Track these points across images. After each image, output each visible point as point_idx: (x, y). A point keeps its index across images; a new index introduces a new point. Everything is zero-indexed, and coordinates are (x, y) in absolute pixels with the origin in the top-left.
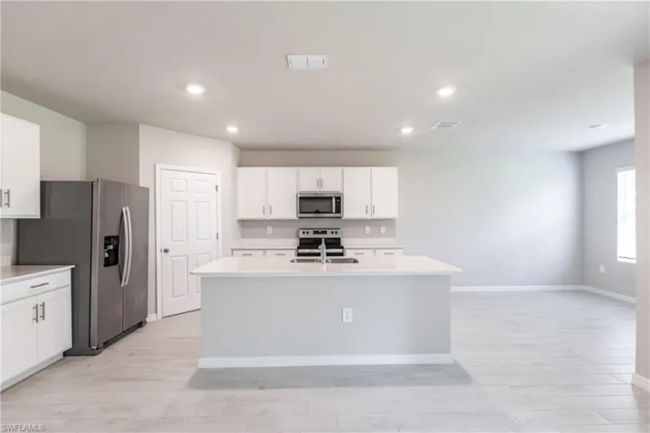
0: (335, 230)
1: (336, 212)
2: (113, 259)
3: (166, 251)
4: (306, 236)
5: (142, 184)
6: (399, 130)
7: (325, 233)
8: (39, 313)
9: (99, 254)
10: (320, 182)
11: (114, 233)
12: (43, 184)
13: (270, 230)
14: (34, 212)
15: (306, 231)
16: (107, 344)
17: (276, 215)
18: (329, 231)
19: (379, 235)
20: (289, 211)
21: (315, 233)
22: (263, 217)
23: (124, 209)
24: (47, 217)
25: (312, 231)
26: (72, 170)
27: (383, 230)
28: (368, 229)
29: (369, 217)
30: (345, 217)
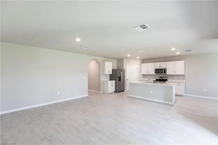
0: (165, 77)
1: (164, 73)
2: (120, 80)
3: (128, 80)
5: (124, 69)
7: (163, 78)
8: (112, 86)
9: (118, 79)
10: (160, 66)
11: (120, 76)
12: (112, 70)
13: (149, 77)
14: (111, 73)
15: (157, 77)
16: (119, 92)
17: (150, 73)
19: (180, 79)
20: (153, 72)
21: (160, 78)
22: (147, 74)
23: (121, 73)
24: (113, 74)
25: (159, 77)
26: (115, 68)
27: (181, 78)
28: (176, 77)
29: (174, 74)
30: (167, 74)
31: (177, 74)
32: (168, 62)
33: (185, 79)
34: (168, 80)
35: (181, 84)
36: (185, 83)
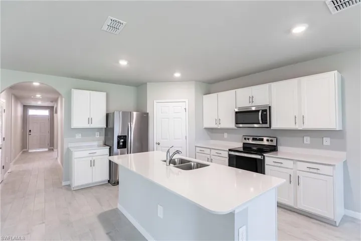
0: (270, 138)
1: (263, 123)
3: (159, 144)
4: (247, 141)
6: (289, 31)
7: (262, 140)
8: (92, 163)
10: (251, 99)
13: (226, 135)
15: (247, 137)
18: (265, 139)
19: (322, 147)
20: (230, 122)
21: (254, 139)
22: (216, 126)
23: (129, 124)
24: (109, 127)
25: (251, 138)
27: (327, 141)
28: (307, 140)
29: (299, 127)
30: (274, 126)
31: (308, 125)
32: (273, 85)
33: (343, 148)
34: (280, 148)
35: (324, 169)
36: (345, 163)
